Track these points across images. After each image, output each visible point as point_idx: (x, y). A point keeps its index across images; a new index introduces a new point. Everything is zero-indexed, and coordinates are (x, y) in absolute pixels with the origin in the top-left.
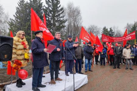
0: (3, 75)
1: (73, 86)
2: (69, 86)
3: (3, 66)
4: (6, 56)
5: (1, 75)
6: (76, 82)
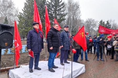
1: (71, 75)
3: (11, 52)
4: (6, 44)
5: (8, 59)
6: (74, 71)
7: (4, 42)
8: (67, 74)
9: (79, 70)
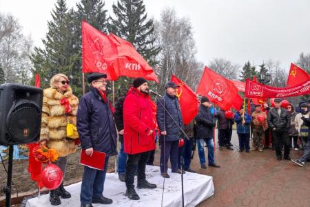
0: (20, 173)
1: (180, 202)
2: (172, 203)
3: (20, 154)
4: (26, 131)
6: (188, 193)
7: (22, 128)
8: (171, 201)
9: (200, 189)
